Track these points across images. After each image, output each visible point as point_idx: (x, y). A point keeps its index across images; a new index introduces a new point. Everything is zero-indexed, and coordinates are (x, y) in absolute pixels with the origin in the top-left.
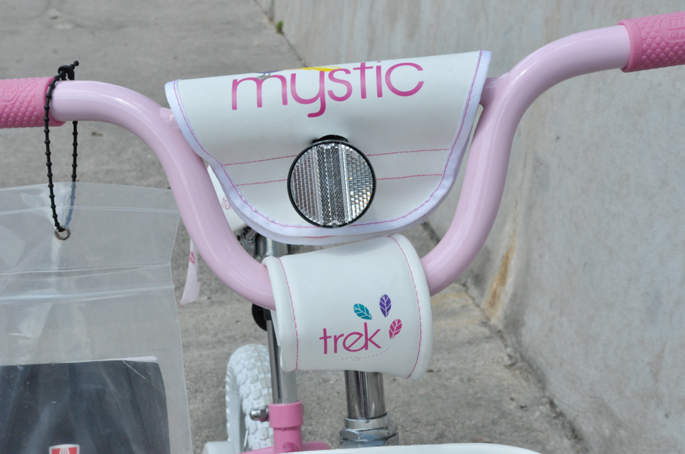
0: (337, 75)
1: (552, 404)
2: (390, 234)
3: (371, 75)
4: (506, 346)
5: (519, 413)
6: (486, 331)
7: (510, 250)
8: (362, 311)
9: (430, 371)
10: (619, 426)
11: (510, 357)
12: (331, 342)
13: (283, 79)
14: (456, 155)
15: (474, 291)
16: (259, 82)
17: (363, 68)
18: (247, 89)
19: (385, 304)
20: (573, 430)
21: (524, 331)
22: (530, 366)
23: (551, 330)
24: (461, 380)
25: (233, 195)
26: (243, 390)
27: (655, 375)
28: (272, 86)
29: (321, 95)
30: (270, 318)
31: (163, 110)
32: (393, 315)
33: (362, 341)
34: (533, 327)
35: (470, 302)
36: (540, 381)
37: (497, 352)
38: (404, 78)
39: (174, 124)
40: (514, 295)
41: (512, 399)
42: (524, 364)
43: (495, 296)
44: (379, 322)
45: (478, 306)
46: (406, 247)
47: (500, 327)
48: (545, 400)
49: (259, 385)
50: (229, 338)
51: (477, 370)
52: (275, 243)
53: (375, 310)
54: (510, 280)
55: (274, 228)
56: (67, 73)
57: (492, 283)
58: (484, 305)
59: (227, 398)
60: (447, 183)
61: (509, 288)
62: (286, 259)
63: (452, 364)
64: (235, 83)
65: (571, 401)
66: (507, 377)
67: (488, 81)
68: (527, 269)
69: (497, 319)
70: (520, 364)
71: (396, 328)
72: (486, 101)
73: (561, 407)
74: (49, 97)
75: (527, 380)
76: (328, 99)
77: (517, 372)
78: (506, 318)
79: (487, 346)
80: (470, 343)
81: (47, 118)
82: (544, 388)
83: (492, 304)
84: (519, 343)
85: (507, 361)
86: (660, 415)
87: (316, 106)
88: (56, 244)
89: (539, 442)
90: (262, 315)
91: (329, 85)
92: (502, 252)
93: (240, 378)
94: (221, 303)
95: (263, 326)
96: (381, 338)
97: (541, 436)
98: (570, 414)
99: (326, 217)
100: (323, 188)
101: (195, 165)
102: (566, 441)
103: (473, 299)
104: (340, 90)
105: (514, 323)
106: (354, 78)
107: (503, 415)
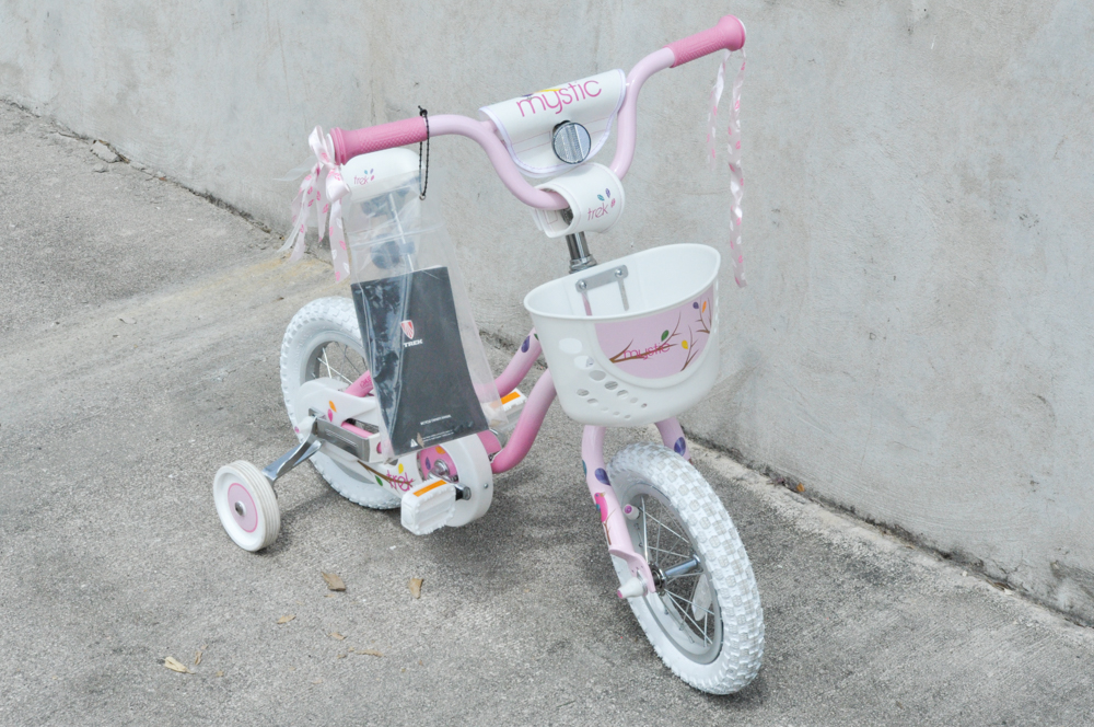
0: (563, 91)
8: (600, 197)
12: (591, 214)
13: (540, 97)
14: (612, 119)
16: (530, 101)
17: (573, 86)
19: (608, 192)
25: (514, 158)
28: (536, 102)
29: (560, 102)
33: (602, 211)
38: (592, 88)
60: (608, 134)
64: (519, 104)
71: (613, 202)
76: (563, 104)
87: (558, 108)
96: (608, 209)
99: (574, 159)
104: (568, 100)
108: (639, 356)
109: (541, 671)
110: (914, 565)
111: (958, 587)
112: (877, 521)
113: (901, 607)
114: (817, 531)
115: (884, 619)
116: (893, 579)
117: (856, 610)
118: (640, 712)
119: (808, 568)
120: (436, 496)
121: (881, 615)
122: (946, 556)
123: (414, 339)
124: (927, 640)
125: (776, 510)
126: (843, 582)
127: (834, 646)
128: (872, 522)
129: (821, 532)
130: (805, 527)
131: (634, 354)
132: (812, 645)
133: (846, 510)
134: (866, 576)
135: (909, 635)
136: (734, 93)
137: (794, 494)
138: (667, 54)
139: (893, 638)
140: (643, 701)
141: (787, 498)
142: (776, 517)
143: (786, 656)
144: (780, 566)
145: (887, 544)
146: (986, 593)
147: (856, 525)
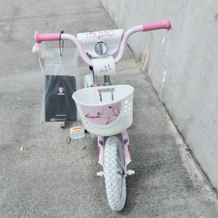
0: (101, 33)
1: (153, 87)
2: (110, 55)
3: (106, 33)
4: (145, 75)
5: (146, 89)
6: (141, 72)
7: (146, 53)
8: (106, 67)
9: (128, 81)
10: (164, 90)
11: (145, 77)
12: (101, 71)
13: (94, 33)
14: (119, 44)
15: (139, 63)
16: (90, 34)
17: (105, 32)
18: (89, 35)
19: (109, 66)
20: (156, 92)
21: (148, 72)
22: (149, 79)
23: (153, 71)
24: (134, 82)
25: (87, 50)
26: (88, 82)
27: (170, 79)
28: (92, 35)
29: (99, 36)
30: (93, 69)
31: (77, 38)
32: (110, 67)
33: (106, 71)
34: (150, 70)
35: (138, 65)
36: (151, 82)
37: (143, 76)
38: (111, 33)
39: (78, 40)
40: (147, 64)
41: (145, 86)
42: (148, 79)
43: (143, 64)
44: (108, 68)
45: (140, 66)
46: (112, 57)
47: (144, 71)
48: (151, 86)
49: (91, 81)
50: (84, 74)
51: (138, 80)
52: (93, 57)
53: (107, 66)
54: (146, 60)
55: (93, 55)
56: (62, 32)
57: (143, 61)
58: (141, 66)
59: (85, 85)
60: (118, 48)
61: (146, 62)
62: (95, 59)
63: (132, 79)
64: (87, 34)
65: (156, 86)
66: (144, 82)
67: (123, 33)
68: (149, 58)
69: (143, 69)
70: (147, 79)
71: (110, 69)
72: (123, 36)
73: (154, 87)
74: (60, 36)
75: (148, 82)
76: (100, 37)
77: (146, 81)
78: (145, 69)
79: (141, 75)
80: (137, 74)
81: (60, 39)
82: (151, 84)
83: (142, 66)
84: (147, 74)
85: (145, 78)
86: (170, 87)
87: (99, 38)
88: (60, 57)
89: (149, 94)
90: (91, 68)
91: (100, 35)
92: (145, 54)
93: (87, 80)
94: (81, 66)
95: (91, 70)
96: (108, 70)
97: (149, 93)
98: (156, 88)
99: (100, 54)
100: (100, 49)
101: (81, 46)
102: (154, 94)
103: (139, 65)
104: (102, 35)
105: (146, 70)
106: (104, 33)
107: (142, 89)
108: (91, 117)
109: (87, 182)
110: (203, 188)
111: (209, 200)
112: (203, 171)
113: (188, 200)
114: (186, 167)
115: (181, 201)
116: (194, 190)
117: (176, 196)
118: (97, 204)
119: (174, 178)
120: (77, 131)
121: (181, 200)
122: (214, 189)
123: (62, 93)
124: (186, 214)
125: (181, 157)
126: (180, 186)
127: (160, 205)
128: (202, 170)
129: (187, 168)
130: (184, 165)
131: (90, 116)
132: (156, 202)
133: (199, 164)
134: (187, 186)
135: (182, 210)
136: (168, 44)
137: (190, 155)
138: (141, 27)
139: (178, 209)
140: (101, 201)
141: (187, 155)
142: (180, 159)
143: (146, 202)
144: (168, 175)
145: (201, 178)
146: (215, 205)
147: (198, 169)
